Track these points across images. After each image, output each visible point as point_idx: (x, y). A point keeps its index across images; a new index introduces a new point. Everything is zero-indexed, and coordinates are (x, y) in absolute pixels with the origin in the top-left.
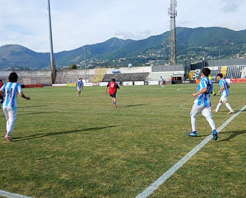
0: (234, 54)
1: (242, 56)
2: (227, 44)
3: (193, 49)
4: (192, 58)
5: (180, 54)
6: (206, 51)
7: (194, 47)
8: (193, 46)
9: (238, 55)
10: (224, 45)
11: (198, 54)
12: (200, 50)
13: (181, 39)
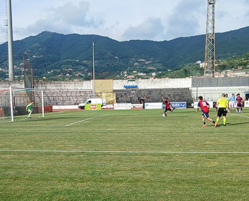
0: (120, 71)
1: (131, 75)
2: (110, 58)
3: (68, 63)
4: (68, 75)
5: (52, 68)
6: (85, 65)
7: (69, 60)
8: (68, 58)
9: (125, 72)
10: (107, 59)
11: (76, 70)
12: (77, 64)
13: (50, 48)
